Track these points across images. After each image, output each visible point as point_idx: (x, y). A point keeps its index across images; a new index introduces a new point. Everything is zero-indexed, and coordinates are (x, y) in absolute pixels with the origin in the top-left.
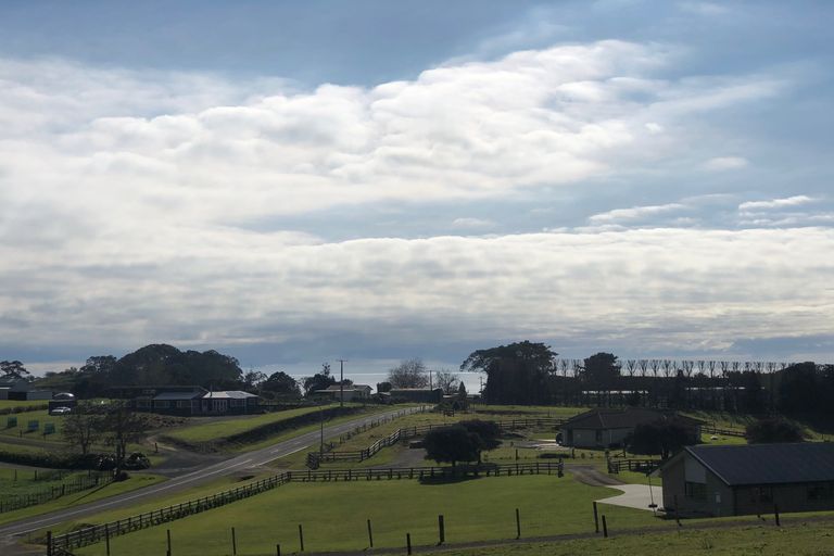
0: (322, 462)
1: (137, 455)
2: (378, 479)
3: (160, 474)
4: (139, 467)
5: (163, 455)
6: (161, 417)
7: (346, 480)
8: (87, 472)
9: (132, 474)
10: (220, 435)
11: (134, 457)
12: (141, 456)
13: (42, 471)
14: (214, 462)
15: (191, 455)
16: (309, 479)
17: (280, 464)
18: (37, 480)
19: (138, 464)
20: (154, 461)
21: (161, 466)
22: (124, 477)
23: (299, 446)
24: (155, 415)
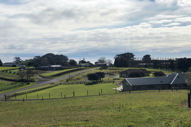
0: (69, 80)
1: (32, 79)
2: (78, 84)
3: (37, 83)
4: (33, 82)
5: (39, 79)
6: (41, 71)
7: (72, 84)
8: (21, 83)
9: (31, 83)
10: (51, 75)
11: (32, 80)
12: (33, 79)
13: (13, 82)
14: (48, 80)
15: (44, 79)
16: (65, 84)
17: (61, 81)
18: (12, 84)
19: (33, 81)
20: (36, 80)
21: (37, 81)
22: (29, 84)
23: (67, 77)
24: (39, 71)
